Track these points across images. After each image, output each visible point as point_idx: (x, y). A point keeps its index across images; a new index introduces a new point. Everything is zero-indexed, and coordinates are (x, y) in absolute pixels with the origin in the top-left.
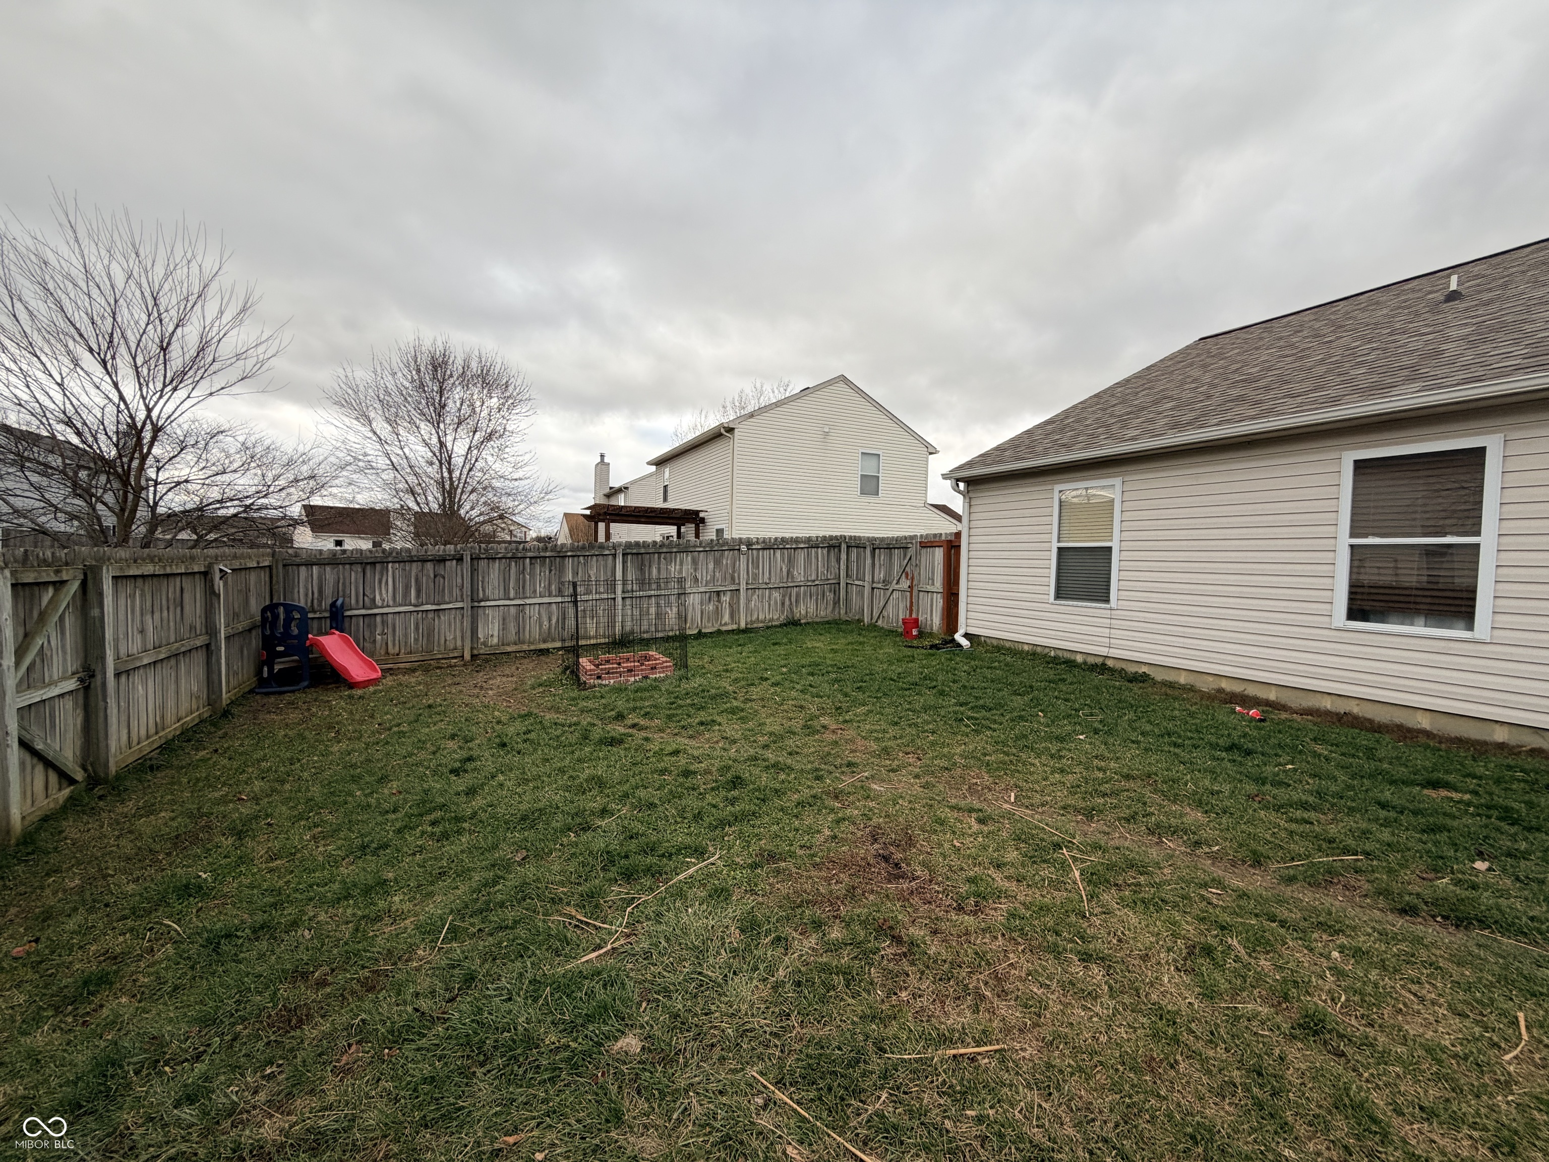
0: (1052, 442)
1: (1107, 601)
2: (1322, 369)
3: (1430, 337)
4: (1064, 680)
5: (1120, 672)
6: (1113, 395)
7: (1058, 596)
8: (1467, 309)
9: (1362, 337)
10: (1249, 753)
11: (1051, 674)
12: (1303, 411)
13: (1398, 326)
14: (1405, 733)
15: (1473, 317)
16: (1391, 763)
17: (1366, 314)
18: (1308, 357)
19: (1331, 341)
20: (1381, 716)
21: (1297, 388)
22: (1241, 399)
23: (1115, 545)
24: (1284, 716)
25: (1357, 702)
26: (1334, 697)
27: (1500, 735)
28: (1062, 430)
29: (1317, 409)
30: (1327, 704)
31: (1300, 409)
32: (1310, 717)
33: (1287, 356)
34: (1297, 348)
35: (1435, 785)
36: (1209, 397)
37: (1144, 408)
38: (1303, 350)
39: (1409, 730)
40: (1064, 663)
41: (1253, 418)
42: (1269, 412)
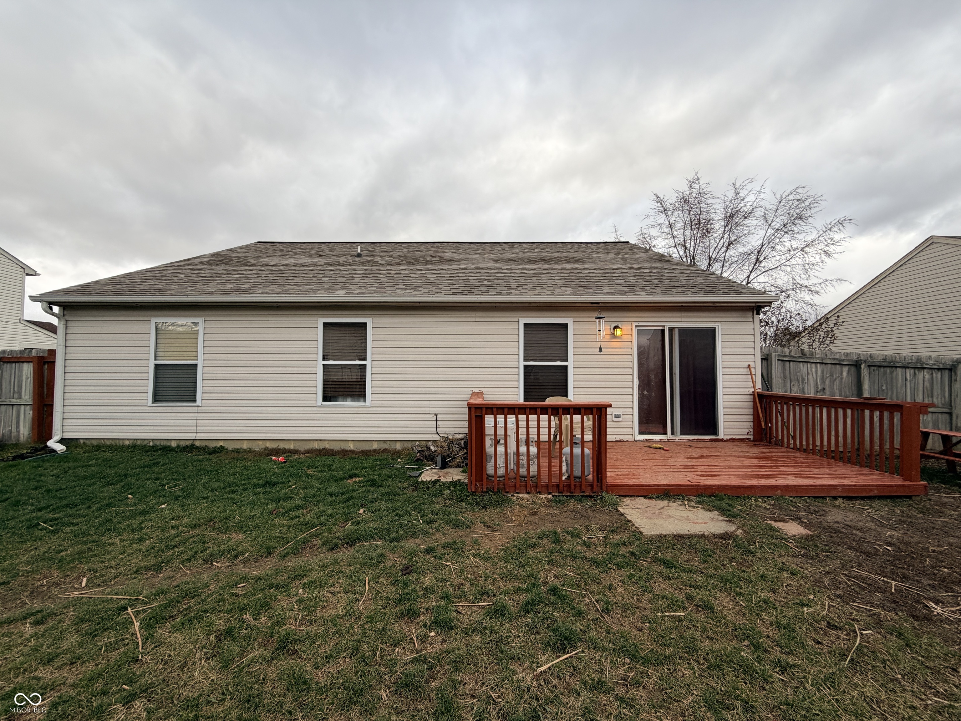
0: (150, 285)
1: (194, 401)
2: (312, 274)
3: (351, 270)
4: (158, 463)
5: (205, 448)
6: (201, 262)
7: (156, 399)
8: (363, 262)
9: (328, 263)
10: (275, 484)
11: (147, 460)
12: (301, 294)
13: (341, 262)
14: (344, 453)
15: (365, 266)
16: (337, 471)
17: (331, 253)
18: (306, 266)
19: (316, 262)
20: (336, 447)
21: (300, 281)
22: (274, 282)
23: (200, 363)
24: (297, 456)
25: (327, 442)
26: (319, 441)
27: (375, 446)
28: (159, 278)
29: (307, 294)
30: (316, 446)
31: (299, 293)
32: (308, 455)
33: (298, 264)
34: (302, 261)
35: (351, 477)
36: (258, 277)
37: (221, 275)
38: (305, 263)
39: (347, 451)
40: (160, 449)
41: (279, 293)
42: (286, 292)
